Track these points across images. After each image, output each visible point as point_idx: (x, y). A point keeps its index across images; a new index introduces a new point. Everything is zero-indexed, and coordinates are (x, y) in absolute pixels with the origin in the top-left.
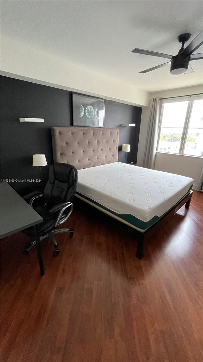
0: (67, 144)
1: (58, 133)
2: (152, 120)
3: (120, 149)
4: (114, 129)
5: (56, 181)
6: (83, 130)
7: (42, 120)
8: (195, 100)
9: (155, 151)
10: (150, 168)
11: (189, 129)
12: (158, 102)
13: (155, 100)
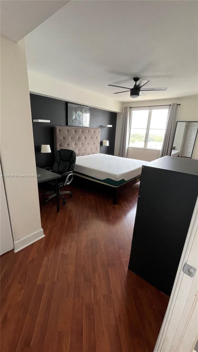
0: (64, 138)
1: (58, 130)
2: (124, 123)
3: (101, 143)
4: (97, 128)
5: (61, 161)
6: (75, 128)
7: (49, 121)
8: (153, 109)
9: (127, 146)
10: (124, 157)
11: (150, 130)
12: (128, 109)
13: (126, 108)
